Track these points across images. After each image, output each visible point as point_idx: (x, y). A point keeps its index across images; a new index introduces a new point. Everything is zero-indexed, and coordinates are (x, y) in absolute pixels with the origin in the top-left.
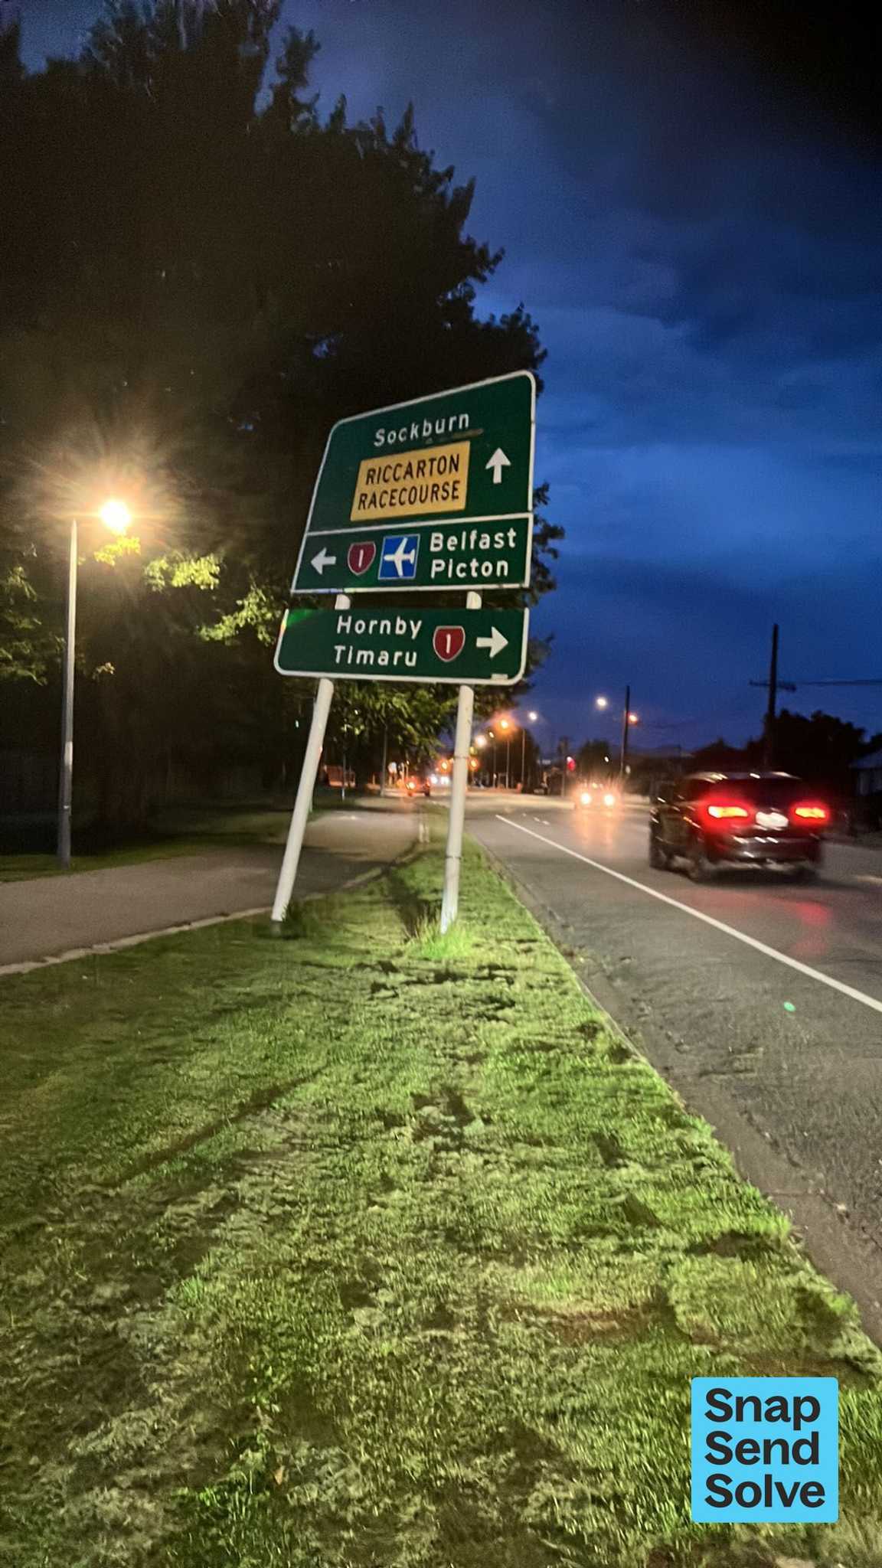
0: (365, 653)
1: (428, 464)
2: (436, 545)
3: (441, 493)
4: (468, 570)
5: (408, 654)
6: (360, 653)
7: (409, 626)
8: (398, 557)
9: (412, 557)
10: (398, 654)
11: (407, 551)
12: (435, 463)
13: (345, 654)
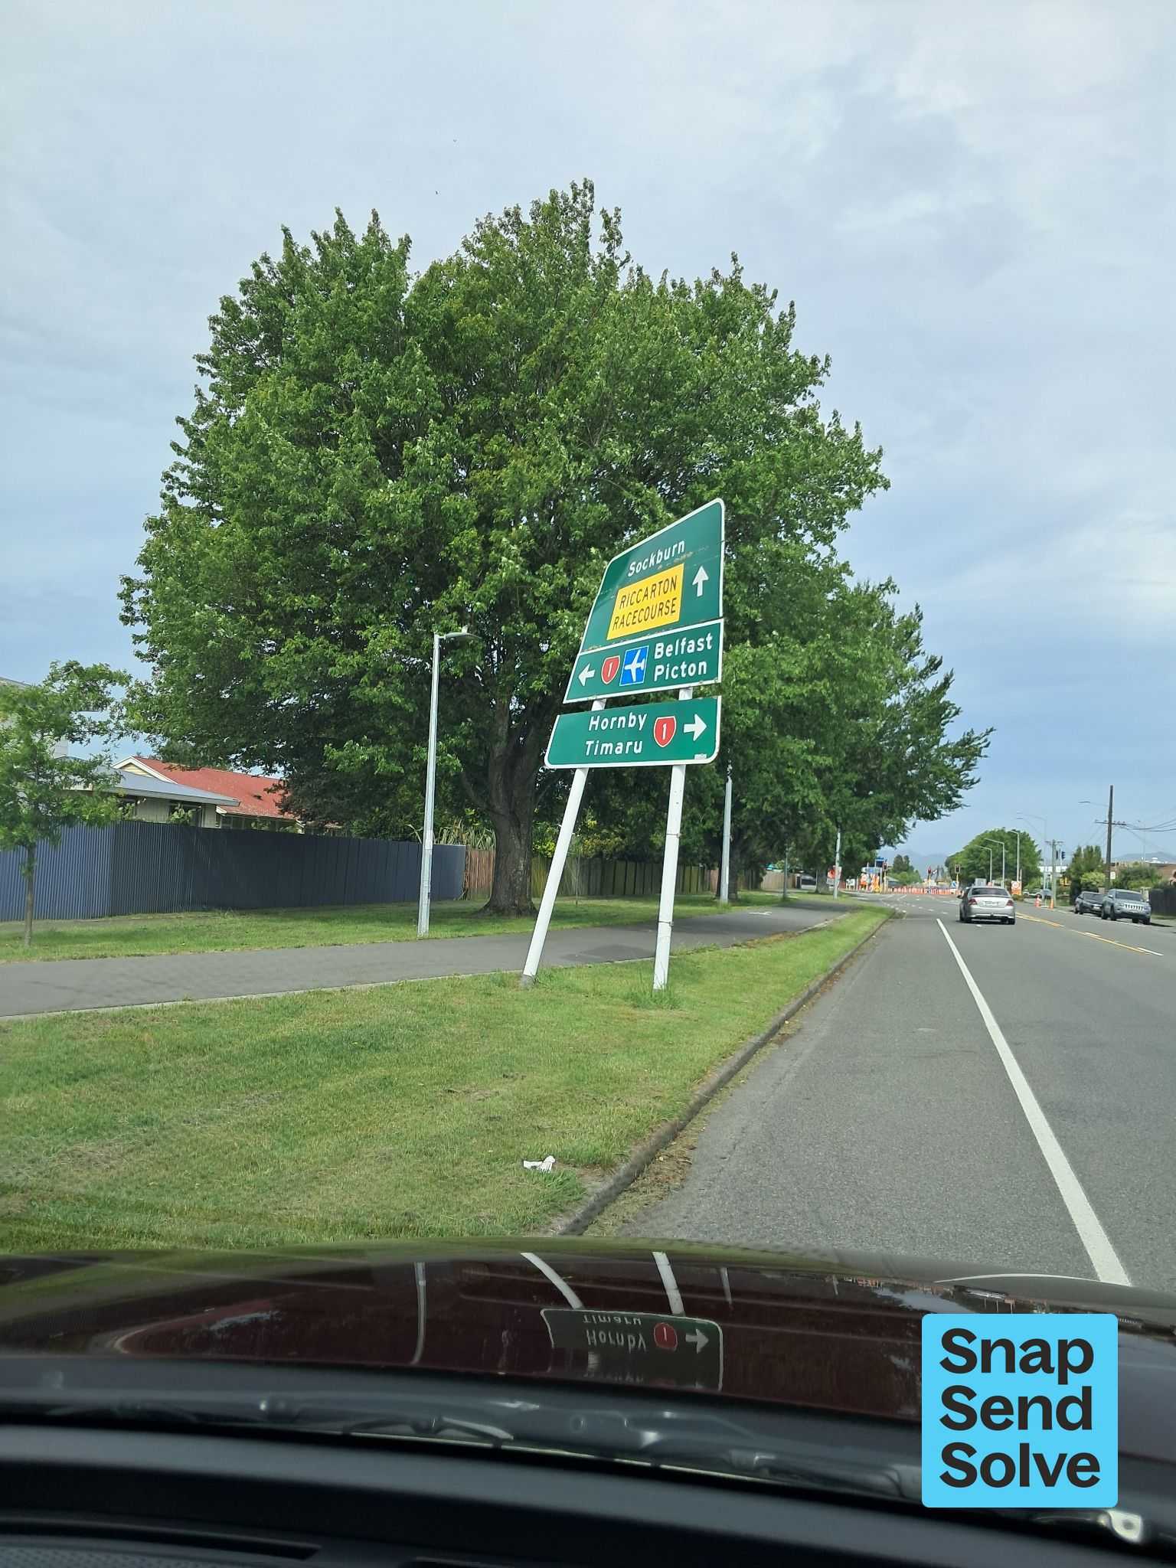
0: (607, 745)
1: (658, 585)
2: (659, 653)
3: (665, 610)
4: (679, 672)
5: (636, 743)
6: (603, 745)
7: (638, 720)
8: (633, 667)
9: (642, 665)
10: (630, 744)
11: (639, 661)
12: (662, 584)
13: (593, 746)
